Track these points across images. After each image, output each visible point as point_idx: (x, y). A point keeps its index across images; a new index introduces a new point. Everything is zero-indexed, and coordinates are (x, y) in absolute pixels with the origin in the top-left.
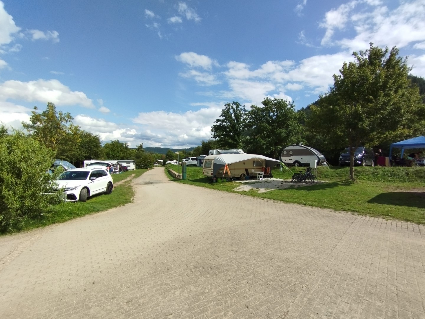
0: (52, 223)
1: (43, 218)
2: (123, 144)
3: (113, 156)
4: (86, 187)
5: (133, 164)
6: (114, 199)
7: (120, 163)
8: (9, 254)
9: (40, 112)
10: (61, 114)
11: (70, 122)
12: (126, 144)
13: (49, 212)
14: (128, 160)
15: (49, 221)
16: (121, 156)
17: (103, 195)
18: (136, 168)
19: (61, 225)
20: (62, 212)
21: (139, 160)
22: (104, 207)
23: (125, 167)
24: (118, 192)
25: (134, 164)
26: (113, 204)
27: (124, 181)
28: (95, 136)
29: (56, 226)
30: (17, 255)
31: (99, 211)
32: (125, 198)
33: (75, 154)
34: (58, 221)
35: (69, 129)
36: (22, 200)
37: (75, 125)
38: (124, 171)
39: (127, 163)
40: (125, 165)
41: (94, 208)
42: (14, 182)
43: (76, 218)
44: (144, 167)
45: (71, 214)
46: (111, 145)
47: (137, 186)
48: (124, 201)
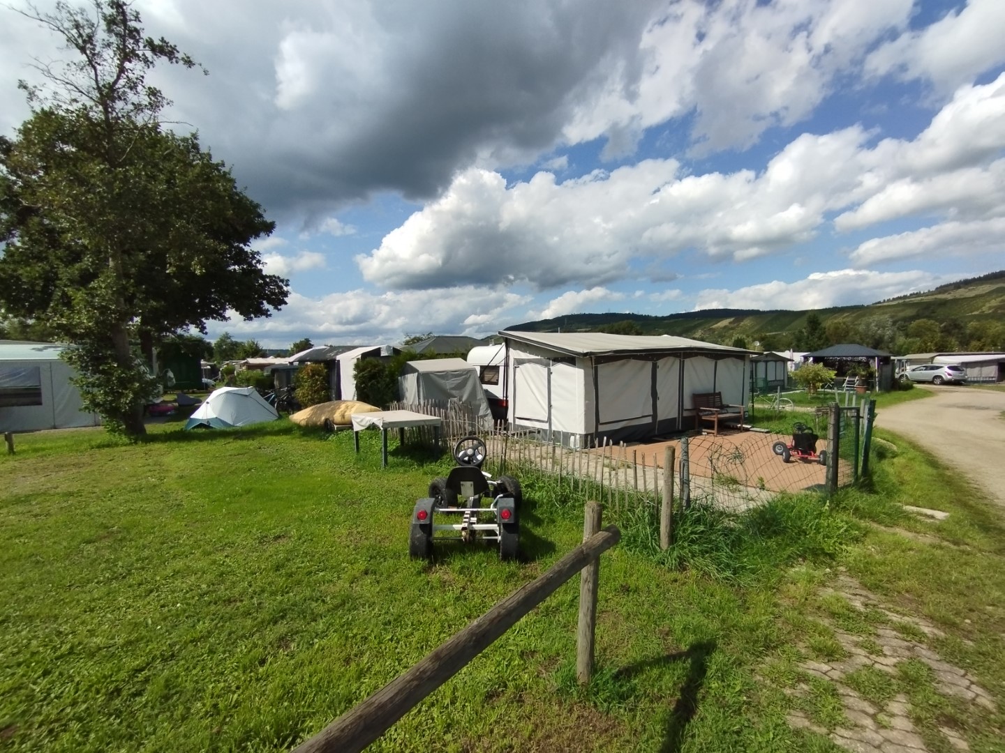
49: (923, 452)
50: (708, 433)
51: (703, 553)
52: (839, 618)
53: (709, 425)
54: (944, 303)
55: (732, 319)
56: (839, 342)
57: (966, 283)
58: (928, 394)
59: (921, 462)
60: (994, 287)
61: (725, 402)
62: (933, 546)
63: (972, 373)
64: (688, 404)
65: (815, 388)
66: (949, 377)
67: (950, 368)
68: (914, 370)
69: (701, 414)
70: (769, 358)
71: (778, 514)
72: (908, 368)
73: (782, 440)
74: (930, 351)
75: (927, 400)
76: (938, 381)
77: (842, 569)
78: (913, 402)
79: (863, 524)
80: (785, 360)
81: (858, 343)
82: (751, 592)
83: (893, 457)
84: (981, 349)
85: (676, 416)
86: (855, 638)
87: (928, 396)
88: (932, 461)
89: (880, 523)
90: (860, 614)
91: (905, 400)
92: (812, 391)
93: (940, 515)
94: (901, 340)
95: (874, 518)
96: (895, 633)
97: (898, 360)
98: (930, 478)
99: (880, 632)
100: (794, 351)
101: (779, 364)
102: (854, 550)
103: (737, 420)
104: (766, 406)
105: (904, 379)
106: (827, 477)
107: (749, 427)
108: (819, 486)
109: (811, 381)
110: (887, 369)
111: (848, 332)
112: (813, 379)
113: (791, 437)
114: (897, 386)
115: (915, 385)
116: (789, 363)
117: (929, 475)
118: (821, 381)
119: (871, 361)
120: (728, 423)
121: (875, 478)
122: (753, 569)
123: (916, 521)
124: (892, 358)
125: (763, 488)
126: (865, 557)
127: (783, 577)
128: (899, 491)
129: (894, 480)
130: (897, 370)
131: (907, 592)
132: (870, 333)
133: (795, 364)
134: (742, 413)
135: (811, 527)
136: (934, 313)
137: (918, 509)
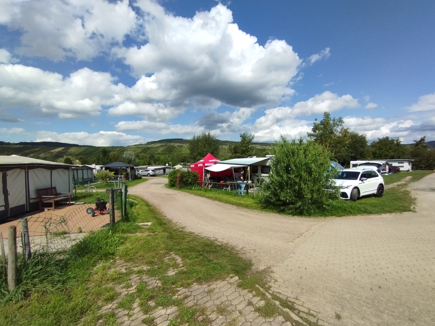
0: (331, 215)
1: (324, 209)
2: (394, 140)
3: (381, 155)
4: (356, 188)
5: (407, 164)
6: (386, 203)
7: (389, 163)
8: (307, 231)
9: (318, 122)
10: (334, 120)
11: (341, 126)
12: (397, 140)
13: (328, 205)
14: (401, 159)
15: (329, 213)
16: (390, 154)
17: (373, 198)
18: (412, 169)
19: (338, 219)
20: (338, 208)
21: (418, 159)
22: (376, 210)
23: (396, 167)
24: (390, 196)
25: (409, 165)
26: (386, 209)
27: (396, 184)
28: (361, 136)
29: (334, 218)
30: (312, 233)
31: (370, 213)
32: (401, 204)
33: (342, 155)
34: (335, 215)
35: (340, 132)
36: (312, 193)
37: (345, 128)
38: (395, 173)
39: (399, 163)
40: (396, 166)
41: (366, 209)
42: (308, 179)
43: (349, 216)
44: (425, 167)
45: (345, 210)
46: (378, 143)
47: (418, 192)
48: (400, 207)
49: (145, 201)
50: (48, 210)
51: (41, 281)
52: (116, 280)
53: (49, 205)
54: (149, 148)
55: (63, 148)
56: (115, 161)
57: (154, 142)
58: (146, 180)
59: (144, 205)
60: (161, 144)
61: (58, 192)
62: (147, 236)
63: (157, 172)
64: (33, 195)
65: (106, 180)
66: (152, 174)
67: (152, 171)
68: (142, 172)
69: (42, 200)
70: (84, 168)
71: (88, 243)
72: (140, 171)
73: (90, 207)
74: (146, 165)
75: (146, 182)
76: (149, 175)
77: (117, 258)
78: (142, 183)
79: (125, 235)
80: (92, 169)
81: (123, 162)
82: (74, 289)
83: (136, 206)
84: (159, 164)
85: (25, 203)
86: (122, 285)
87: (146, 181)
88: (148, 205)
89: (131, 233)
90: (124, 274)
91: (140, 183)
92: (105, 182)
93: (149, 224)
94: (137, 160)
95: (128, 231)
96: (136, 275)
97: (136, 168)
98: (147, 211)
99: (131, 277)
100: (96, 165)
101: (89, 171)
102: (121, 248)
103: (67, 200)
104: (83, 191)
105: (139, 175)
106: (110, 220)
107: (74, 202)
108: (108, 224)
109: (104, 178)
110: (133, 172)
111: (119, 157)
112: (105, 177)
113: (95, 204)
114: (137, 178)
115: (142, 177)
116: (94, 170)
117: (146, 210)
118: (108, 177)
119: (127, 169)
120: (62, 202)
121: (129, 216)
122: (74, 276)
123: (143, 228)
124: (135, 167)
125: (81, 232)
126: (126, 249)
127: (91, 273)
128: (137, 218)
129: (136, 214)
130: (137, 172)
131: (140, 257)
132: (127, 157)
133: (97, 170)
134: (69, 197)
135: (104, 244)
136: (146, 151)
137: (143, 223)
